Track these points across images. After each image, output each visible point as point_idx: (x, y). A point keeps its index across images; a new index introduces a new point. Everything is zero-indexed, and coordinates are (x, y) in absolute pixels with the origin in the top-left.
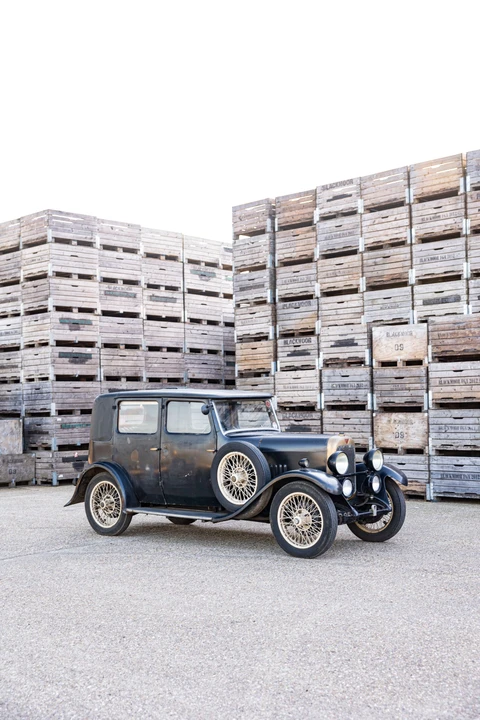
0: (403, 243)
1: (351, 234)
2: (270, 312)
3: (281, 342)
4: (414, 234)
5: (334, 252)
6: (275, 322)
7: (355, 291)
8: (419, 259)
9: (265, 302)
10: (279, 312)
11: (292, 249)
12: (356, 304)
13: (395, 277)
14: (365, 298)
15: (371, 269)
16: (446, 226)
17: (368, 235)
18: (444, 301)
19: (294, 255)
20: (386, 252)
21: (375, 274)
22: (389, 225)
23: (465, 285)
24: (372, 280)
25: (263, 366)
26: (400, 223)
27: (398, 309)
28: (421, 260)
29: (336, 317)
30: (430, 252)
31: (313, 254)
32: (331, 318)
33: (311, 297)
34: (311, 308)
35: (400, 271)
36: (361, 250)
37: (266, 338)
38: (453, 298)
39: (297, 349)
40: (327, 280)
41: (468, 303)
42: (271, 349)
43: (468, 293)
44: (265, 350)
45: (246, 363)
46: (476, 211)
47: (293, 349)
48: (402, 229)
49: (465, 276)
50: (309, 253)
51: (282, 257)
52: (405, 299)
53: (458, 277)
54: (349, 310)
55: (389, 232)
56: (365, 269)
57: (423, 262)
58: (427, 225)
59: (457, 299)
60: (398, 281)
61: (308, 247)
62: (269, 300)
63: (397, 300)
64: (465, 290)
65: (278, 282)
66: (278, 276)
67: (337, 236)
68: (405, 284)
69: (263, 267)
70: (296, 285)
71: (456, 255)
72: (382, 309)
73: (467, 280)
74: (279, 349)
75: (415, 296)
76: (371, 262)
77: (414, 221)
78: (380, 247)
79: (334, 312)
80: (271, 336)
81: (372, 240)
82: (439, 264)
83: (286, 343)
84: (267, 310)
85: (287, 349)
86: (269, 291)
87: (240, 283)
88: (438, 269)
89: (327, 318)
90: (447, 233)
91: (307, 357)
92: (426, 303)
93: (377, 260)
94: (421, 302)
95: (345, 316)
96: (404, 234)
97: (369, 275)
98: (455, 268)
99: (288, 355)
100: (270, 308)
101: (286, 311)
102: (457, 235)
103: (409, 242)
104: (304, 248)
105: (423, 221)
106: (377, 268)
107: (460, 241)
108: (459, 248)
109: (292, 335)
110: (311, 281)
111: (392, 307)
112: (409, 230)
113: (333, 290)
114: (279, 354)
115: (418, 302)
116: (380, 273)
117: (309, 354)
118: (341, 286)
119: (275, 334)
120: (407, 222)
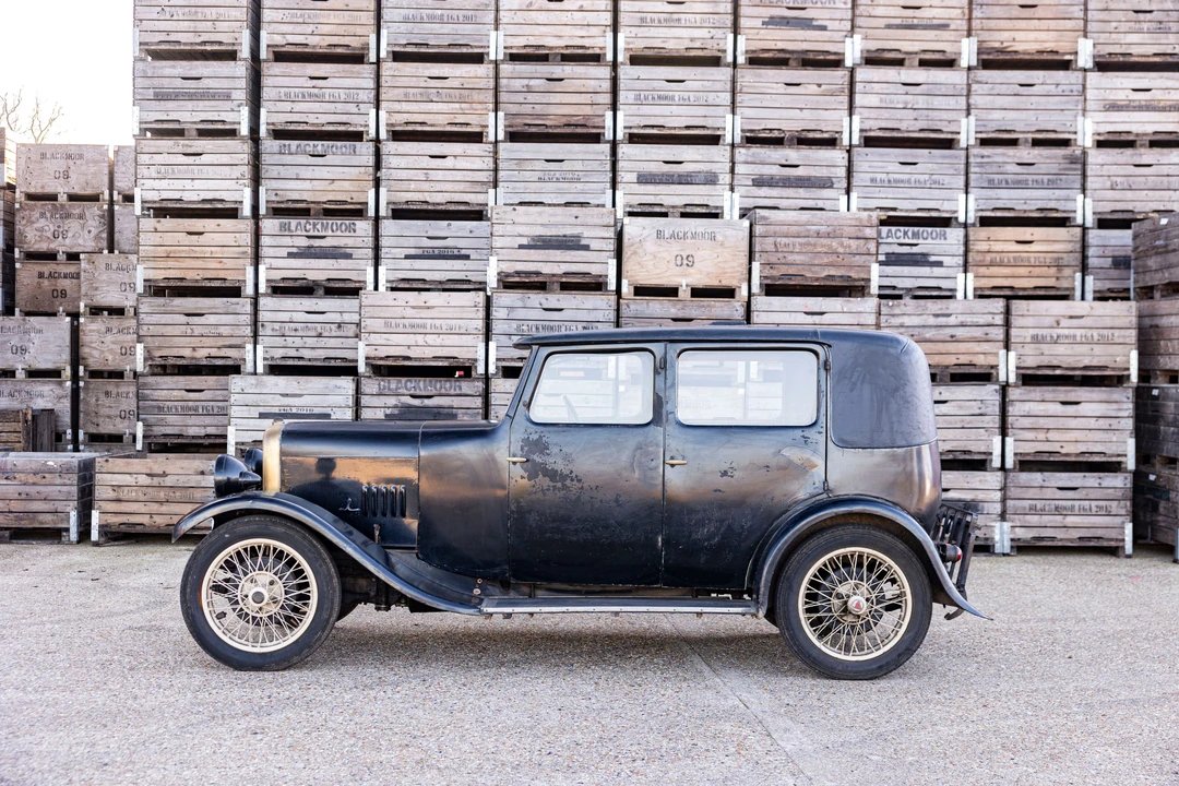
0: (596, 58)
1: (468, 20)
2: (246, 158)
3: (269, 225)
4: (621, 45)
5: (423, 50)
6: (256, 181)
7: (476, 137)
8: (631, 95)
9: (231, 133)
10: (266, 159)
11: (309, 29)
12: (478, 164)
13: (573, 120)
14: (502, 155)
15: (519, 98)
16: (692, 40)
17: (513, 30)
18: (685, 180)
19: (313, 40)
20: (558, 70)
21: (527, 109)
22: (565, 17)
23: (728, 154)
24: (519, 121)
25: (222, 274)
26: (591, 18)
27: (579, 186)
28: (638, 97)
29: (426, 186)
30: (656, 84)
31: (366, 47)
32: (413, 186)
33: (357, 136)
34: (355, 160)
35: (588, 110)
36: (492, 57)
37: (232, 213)
38: (701, 178)
39: (317, 243)
40: (405, 106)
41: (732, 190)
42: (247, 239)
43: (732, 171)
44: (229, 239)
45: (171, 263)
46: (758, 23)
47: (304, 242)
48: (594, 31)
49: (728, 139)
50: (355, 43)
51: (278, 40)
52: (595, 166)
53: (714, 140)
54: (459, 176)
55: (567, 31)
56: (503, 97)
57: (639, 102)
58: (653, 32)
59: (711, 179)
60: (579, 130)
61: (352, 30)
62: (244, 130)
63: (578, 166)
64: (729, 165)
65: (266, 93)
66: (266, 81)
67: (432, 20)
68: (596, 138)
69: (231, 56)
70: (316, 107)
71: (711, 98)
72: (540, 180)
73: (733, 145)
74: (264, 241)
75: (621, 165)
76: (518, 84)
77: (623, 18)
78: (544, 58)
79: (421, 175)
80: (247, 210)
81: (522, 41)
82: (675, 110)
83: (282, 227)
84: (240, 150)
85: (287, 241)
86: (245, 112)
87: (156, 82)
88: (676, 118)
89: (404, 186)
90: (693, 53)
91: (343, 263)
92: (644, 179)
93: (532, 82)
94: (633, 177)
95: (448, 187)
96: (602, 42)
97: (514, 109)
98: (709, 123)
99: (290, 255)
100: (247, 147)
101: (288, 159)
102: (715, 61)
103: (609, 57)
104: (341, 30)
105: (643, 23)
106: (531, 98)
107: (722, 74)
108: (718, 86)
109: (304, 213)
110: (358, 103)
111: (565, 180)
112: (610, 35)
113: (419, 128)
114: (264, 252)
115: (626, 176)
116: (539, 109)
117: (349, 256)
118: (440, 123)
119: (255, 208)
120: (607, 18)
